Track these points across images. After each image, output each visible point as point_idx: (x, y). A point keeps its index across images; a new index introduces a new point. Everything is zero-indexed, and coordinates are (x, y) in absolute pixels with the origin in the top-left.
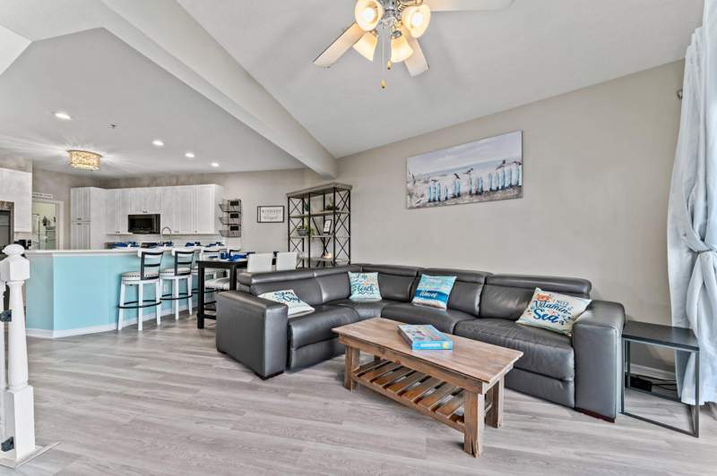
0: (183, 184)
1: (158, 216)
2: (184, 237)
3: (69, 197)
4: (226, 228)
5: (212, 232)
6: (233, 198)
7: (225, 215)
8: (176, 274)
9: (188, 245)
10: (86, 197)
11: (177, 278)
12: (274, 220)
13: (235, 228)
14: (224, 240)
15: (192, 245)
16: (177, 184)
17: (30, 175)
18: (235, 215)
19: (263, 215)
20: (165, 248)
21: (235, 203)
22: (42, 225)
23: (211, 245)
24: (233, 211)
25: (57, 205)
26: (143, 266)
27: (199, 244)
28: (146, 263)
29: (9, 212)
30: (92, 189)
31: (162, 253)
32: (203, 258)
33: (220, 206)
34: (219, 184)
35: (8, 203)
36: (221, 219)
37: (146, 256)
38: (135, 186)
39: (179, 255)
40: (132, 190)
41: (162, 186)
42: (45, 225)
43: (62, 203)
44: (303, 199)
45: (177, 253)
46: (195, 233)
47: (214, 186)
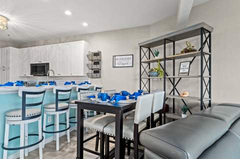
0: (63, 42)
1: (48, 64)
2: (63, 78)
4: (91, 71)
5: (82, 74)
6: (96, 51)
7: (90, 62)
9: (67, 83)
10: (7, 53)
11: (58, 113)
12: (126, 65)
13: (97, 72)
14: (89, 80)
15: (70, 83)
18: (97, 63)
19: (117, 62)
20: (48, 86)
21: (97, 54)
23: (82, 84)
24: (95, 60)
26: (24, 105)
27: (74, 83)
28: (27, 102)
30: (10, 47)
31: (44, 92)
32: (81, 98)
33: (88, 56)
34: (86, 41)
36: (88, 65)
37: (27, 96)
39: (59, 93)
41: (50, 44)
44: (149, 48)
45: (57, 91)
46: (70, 75)
47: (83, 42)
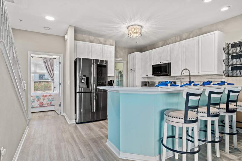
1: (169, 64)
3: (128, 59)
7: (227, 57)
8: (209, 115)
10: (134, 58)
16: (181, 40)
17: (114, 47)
21: (236, 45)
22: (119, 73)
25: (124, 63)
29: (106, 65)
30: (136, 53)
35: (106, 61)
38: (155, 48)
40: (154, 50)
42: (120, 74)
43: (125, 62)
46: (198, 74)
47: (217, 32)
